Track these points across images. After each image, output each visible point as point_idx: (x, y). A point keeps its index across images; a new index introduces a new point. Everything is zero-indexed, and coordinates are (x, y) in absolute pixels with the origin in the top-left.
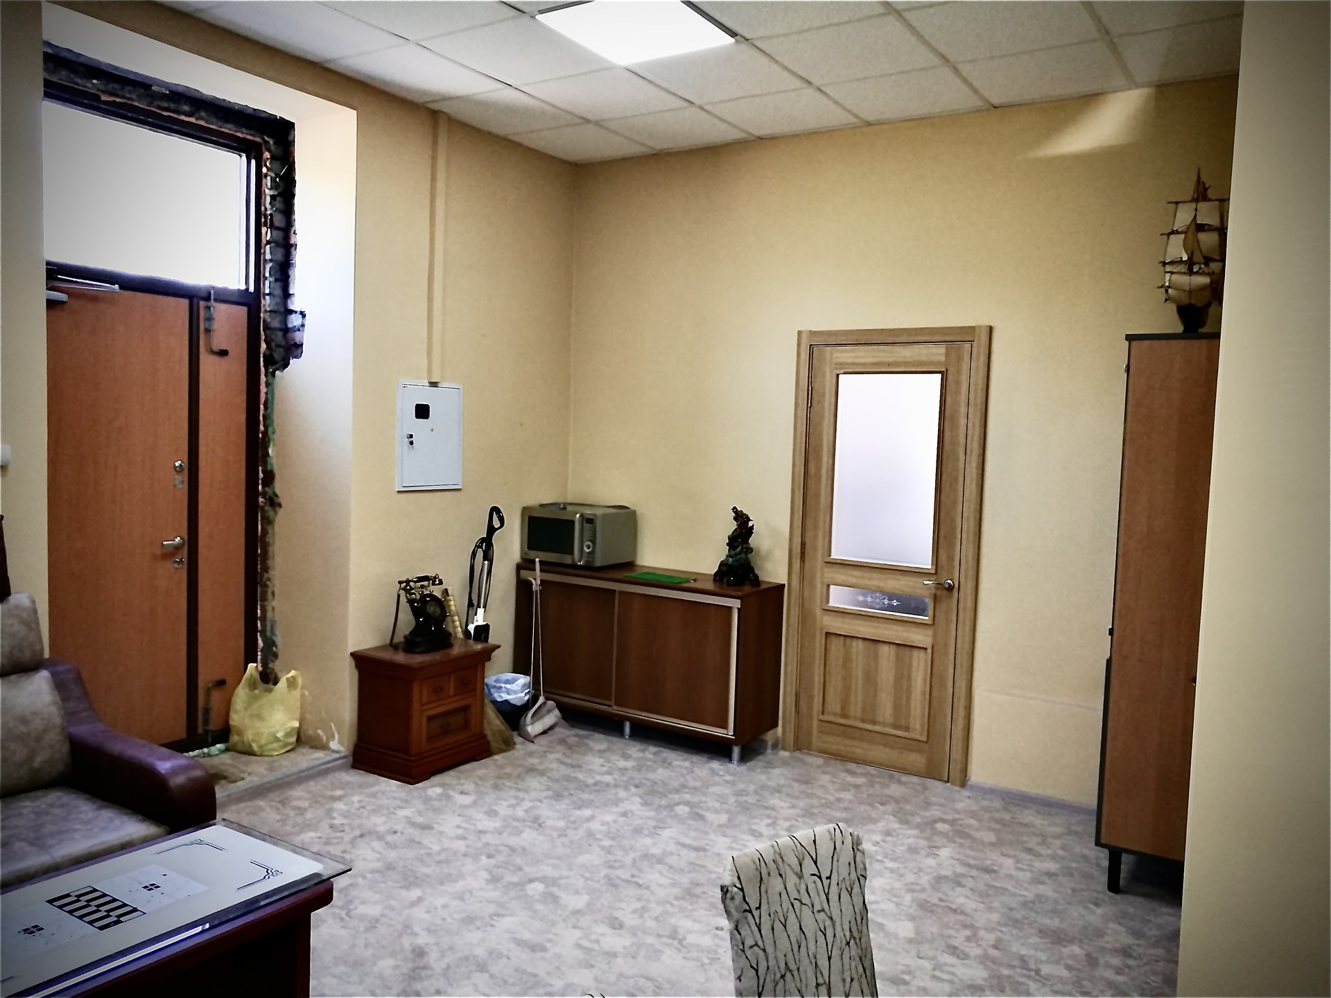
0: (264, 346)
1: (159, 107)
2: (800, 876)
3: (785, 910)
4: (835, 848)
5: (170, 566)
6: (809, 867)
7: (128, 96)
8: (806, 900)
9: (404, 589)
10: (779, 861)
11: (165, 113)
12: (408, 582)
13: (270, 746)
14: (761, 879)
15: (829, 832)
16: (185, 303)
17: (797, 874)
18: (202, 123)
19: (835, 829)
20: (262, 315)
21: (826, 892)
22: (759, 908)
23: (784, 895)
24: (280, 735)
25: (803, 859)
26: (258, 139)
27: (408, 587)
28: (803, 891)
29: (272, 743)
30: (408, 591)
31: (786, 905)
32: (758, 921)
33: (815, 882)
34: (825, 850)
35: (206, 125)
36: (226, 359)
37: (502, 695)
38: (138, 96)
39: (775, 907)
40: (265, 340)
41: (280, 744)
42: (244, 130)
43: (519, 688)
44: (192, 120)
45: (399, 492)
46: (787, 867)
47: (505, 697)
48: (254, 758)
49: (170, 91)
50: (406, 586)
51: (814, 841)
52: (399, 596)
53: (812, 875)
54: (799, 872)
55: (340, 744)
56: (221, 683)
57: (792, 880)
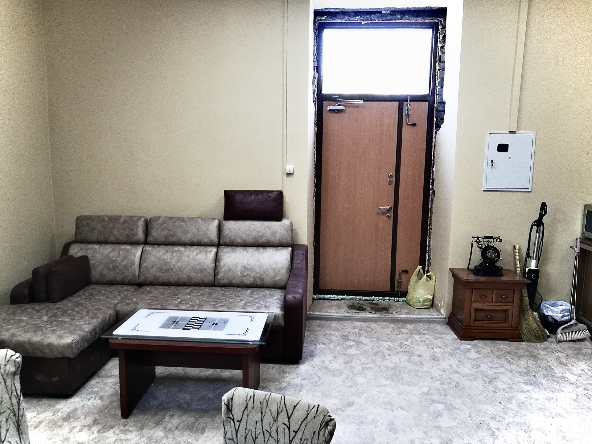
0: (435, 119)
1: (386, 20)
2: (275, 421)
3: (257, 433)
4: (306, 417)
5: (384, 217)
6: (283, 418)
7: (373, 19)
8: (274, 434)
9: (476, 241)
10: (265, 404)
11: (389, 22)
12: (478, 238)
13: (416, 304)
14: (246, 407)
15: (309, 406)
16: (397, 103)
17: (274, 418)
18: (407, 21)
19: (314, 406)
20: (435, 105)
21: (291, 439)
22: (240, 421)
23: (259, 425)
24: (421, 300)
25: (282, 412)
26: (436, 21)
27: (478, 241)
28: (274, 428)
29: (417, 302)
30: (478, 243)
31: (259, 430)
32: (237, 428)
33: (284, 429)
34: (299, 415)
35: (410, 21)
36: (414, 128)
37: (548, 312)
38: (377, 17)
39: (251, 427)
40: (436, 117)
41: (421, 304)
42: (427, 18)
43: (559, 311)
44: (402, 21)
45: (484, 191)
46: (268, 410)
47: (550, 313)
48: (409, 306)
49: (390, 11)
50: (477, 240)
51: (295, 407)
52: (472, 244)
53: (284, 423)
54: (275, 417)
55: (444, 312)
56: (406, 272)
57: (268, 419)
